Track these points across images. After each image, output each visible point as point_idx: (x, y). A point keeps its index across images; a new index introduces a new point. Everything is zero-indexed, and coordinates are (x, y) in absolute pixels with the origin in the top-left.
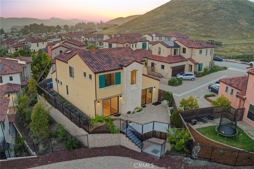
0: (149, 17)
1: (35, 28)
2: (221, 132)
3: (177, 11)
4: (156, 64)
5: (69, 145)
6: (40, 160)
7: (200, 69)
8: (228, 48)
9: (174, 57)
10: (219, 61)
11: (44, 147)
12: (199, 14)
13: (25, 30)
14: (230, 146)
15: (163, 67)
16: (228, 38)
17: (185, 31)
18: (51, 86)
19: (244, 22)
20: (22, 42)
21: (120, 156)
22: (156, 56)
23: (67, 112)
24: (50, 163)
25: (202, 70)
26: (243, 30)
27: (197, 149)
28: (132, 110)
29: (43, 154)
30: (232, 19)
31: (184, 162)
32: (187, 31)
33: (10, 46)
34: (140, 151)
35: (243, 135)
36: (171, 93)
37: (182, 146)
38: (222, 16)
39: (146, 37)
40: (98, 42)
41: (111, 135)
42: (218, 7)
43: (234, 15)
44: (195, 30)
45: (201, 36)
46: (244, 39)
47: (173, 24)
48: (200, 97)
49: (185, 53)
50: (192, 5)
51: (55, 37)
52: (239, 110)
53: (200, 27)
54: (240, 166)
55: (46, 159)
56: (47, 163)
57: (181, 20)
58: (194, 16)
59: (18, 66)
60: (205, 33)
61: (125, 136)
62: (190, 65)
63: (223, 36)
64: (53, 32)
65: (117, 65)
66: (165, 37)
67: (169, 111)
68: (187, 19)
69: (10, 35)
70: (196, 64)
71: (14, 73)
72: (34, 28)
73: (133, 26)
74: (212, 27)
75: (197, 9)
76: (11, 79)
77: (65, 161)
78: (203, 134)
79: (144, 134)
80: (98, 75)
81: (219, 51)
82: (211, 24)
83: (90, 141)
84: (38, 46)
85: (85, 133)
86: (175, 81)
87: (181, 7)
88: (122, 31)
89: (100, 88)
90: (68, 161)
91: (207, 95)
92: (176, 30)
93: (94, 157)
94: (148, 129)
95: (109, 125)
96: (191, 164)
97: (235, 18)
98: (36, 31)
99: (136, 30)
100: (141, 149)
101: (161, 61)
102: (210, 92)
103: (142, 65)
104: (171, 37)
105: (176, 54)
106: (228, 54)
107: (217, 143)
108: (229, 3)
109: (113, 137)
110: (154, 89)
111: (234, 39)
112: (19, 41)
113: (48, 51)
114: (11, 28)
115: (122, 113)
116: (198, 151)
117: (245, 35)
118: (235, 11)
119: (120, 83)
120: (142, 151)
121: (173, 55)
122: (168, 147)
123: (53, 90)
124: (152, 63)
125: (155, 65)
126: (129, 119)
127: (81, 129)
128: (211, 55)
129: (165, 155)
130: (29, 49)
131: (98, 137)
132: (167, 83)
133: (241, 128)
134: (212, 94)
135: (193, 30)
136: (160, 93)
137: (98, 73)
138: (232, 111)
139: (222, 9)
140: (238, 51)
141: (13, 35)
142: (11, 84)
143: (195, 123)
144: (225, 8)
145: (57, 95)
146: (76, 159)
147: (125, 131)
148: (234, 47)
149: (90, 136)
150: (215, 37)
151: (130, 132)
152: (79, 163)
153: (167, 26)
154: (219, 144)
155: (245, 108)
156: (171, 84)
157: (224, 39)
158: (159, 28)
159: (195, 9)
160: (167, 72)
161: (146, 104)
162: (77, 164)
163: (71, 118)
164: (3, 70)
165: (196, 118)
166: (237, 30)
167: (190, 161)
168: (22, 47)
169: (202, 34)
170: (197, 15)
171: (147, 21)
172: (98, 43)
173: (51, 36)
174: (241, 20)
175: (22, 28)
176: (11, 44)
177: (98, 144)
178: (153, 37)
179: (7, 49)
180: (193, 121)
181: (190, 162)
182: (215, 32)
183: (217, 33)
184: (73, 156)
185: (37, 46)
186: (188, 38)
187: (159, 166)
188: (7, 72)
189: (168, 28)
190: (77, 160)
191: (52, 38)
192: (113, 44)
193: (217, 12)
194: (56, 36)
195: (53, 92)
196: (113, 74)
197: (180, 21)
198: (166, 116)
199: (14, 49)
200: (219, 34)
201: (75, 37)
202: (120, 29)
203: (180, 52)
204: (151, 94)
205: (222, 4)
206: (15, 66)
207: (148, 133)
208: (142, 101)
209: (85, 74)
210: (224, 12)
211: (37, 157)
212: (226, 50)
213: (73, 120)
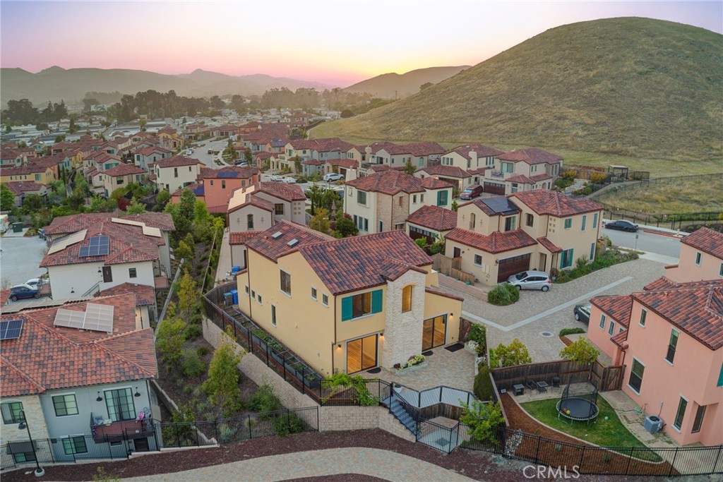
0: (467, 87)
1: (151, 103)
2: (563, 412)
3: (540, 75)
4: (463, 252)
5: (283, 426)
6: (228, 452)
7: (566, 262)
8: (662, 189)
9: (506, 235)
10: (629, 231)
11: (231, 428)
12: (598, 86)
13: (127, 109)
14: (577, 439)
15: (479, 260)
16: (670, 157)
17: (558, 136)
18: (234, 299)
19: (718, 110)
20: (123, 150)
21: (377, 448)
22: (465, 232)
23: (275, 362)
24: (247, 458)
25: (571, 265)
26: (713, 134)
27: (515, 441)
28: (403, 362)
29: (229, 442)
30: (686, 102)
31: (491, 461)
32: (564, 136)
33: (97, 166)
34: (414, 441)
35: (609, 419)
36: (482, 327)
37: (487, 432)
38: (660, 90)
39: (452, 159)
40: (328, 164)
41: (361, 408)
42: (652, 64)
43: (693, 90)
44: (586, 133)
45: (598, 152)
46: (711, 160)
47: (528, 113)
48: (549, 335)
49: (532, 226)
50: (581, 59)
51: (211, 135)
52: (613, 370)
53: (598, 124)
54: (588, 474)
55: (239, 450)
56: (242, 458)
57: (550, 104)
58: (586, 90)
59: (145, 242)
60: (611, 144)
61: (386, 411)
62: (542, 254)
63: (656, 152)
64: (201, 116)
65: (376, 277)
66: (501, 159)
67: (476, 366)
68: (567, 99)
69: (84, 122)
70: (555, 252)
71: (141, 261)
72: (148, 103)
73: (423, 113)
74: (630, 123)
75: (595, 72)
76: (133, 273)
77: (275, 454)
78: (532, 413)
79: (422, 409)
80: (340, 298)
81: (639, 199)
82: (628, 116)
83: (322, 418)
84: (176, 175)
85: (314, 403)
86: (503, 294)
87: (552, 62)
88: (394, 127)
89: (343, 320)
90: (282, 455)
91: (565, 330)
92: (533, 131)
93: (330, 448)
94: (429, 400)
95: (358, 390)
96: (502, 467)
97: (694, 97)
98: (155, 110)
99: (430, 126)
100: (415, 437)
101: (474, 247)
102: (577, 322)
103: (425, 275)
104: (517, 161)
105: (511, 229)
106: (660, 206)
107: (553, 431)
108: (683, 52)
109: (365, 412)
110: (450, 318)
111: (685, 161)
112: (117, 149)
113: (204, 192)
114: (84, 100)
115: (384, 366)
116: (518, 444)
117: (717, 147)
118: (698, 77)
119: (381, 311)
120: (417, 441)
121: (503, 230)
122: (465, 434)
123: (239, 310)
124: (455, 248)
125: (461, 255)
126: (396, 380)
127: (305, 395)
128: (594, 227)
129: (459, 449)
130: (154, 181)
131: (338, 412)
132: (486, 298)
133: (612, 405)
134: (577, 329)
135: (581, 133)
136: (463, 325)
137: (340, 293)
138: (600, 371)
139: (661, 71)
140: (687, 199)
141: (91, 122)
142: (132, 285)
143: (521, 393)
144: (670, 69)
145: (249, 321)
146: (296, 451)
147: (387, 402)
148: (679, 185)
149: (322, 409)
150: (635, 156)
151: (396, 404)
152: (301, 458)
153: (512, 119)
154: (558, 433)
155: (626, 366)
156: (495, 300)
157: (658, 161)
158: (492, 125)
159: (588, 70)
160: (487, 272)
161: (432, 347)
162: (299, 460)
163: (284, 374)
164: (112, 251)
165: (523, 383)
166: (697, 134)
167: (500, 460)
168: (134, 176)
169: (600, 145)
170: (592, 88)
171: (459, 101)
172: (328, 167)
173: (200, 133)
174: (711, 102)
175: (117, 104)
176: (101, 163)
177: (336, 426)
178: (469, 159)
179: (90, 174)
180: (517, 388)
181: (502, 463)
182: (638, 139)
183: (642, 142)
184: (291, 446)
185: (174, 176)
186: (561, 162)
187: (445, 467)
188: (125, 259)
189: (513, 124)
190: (297, 453)
191: (203, 139)
192: (367, 193)
193: (647, 79)
194: (214, 133)
195: (240, 314)
196: (368, 293)
197: (548, 105)
198: (469, 374)
199: (115, 180)
200: (647, 145)
201: (269, 146)
202: (386, 121)
203: (519, 222)
204: (444, 325)
205: (664, 55)
206: (138, 243)
207: (430, 407)
208: (423, 341)
209: (314, 292)
210: (667, 81)
211: (219, 446)
212: (656, 196)
213: (287, 378)
